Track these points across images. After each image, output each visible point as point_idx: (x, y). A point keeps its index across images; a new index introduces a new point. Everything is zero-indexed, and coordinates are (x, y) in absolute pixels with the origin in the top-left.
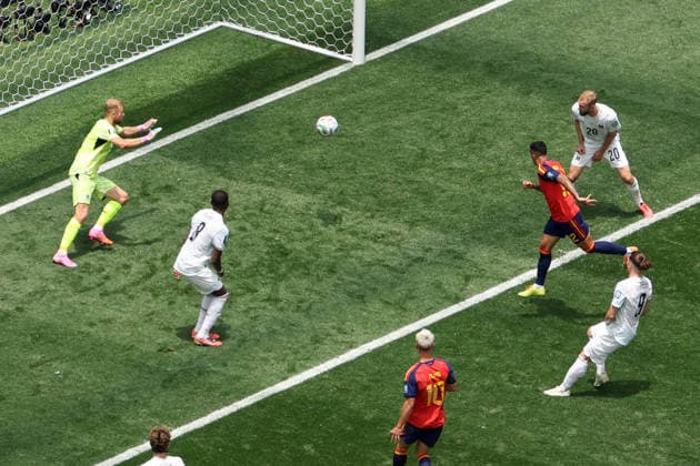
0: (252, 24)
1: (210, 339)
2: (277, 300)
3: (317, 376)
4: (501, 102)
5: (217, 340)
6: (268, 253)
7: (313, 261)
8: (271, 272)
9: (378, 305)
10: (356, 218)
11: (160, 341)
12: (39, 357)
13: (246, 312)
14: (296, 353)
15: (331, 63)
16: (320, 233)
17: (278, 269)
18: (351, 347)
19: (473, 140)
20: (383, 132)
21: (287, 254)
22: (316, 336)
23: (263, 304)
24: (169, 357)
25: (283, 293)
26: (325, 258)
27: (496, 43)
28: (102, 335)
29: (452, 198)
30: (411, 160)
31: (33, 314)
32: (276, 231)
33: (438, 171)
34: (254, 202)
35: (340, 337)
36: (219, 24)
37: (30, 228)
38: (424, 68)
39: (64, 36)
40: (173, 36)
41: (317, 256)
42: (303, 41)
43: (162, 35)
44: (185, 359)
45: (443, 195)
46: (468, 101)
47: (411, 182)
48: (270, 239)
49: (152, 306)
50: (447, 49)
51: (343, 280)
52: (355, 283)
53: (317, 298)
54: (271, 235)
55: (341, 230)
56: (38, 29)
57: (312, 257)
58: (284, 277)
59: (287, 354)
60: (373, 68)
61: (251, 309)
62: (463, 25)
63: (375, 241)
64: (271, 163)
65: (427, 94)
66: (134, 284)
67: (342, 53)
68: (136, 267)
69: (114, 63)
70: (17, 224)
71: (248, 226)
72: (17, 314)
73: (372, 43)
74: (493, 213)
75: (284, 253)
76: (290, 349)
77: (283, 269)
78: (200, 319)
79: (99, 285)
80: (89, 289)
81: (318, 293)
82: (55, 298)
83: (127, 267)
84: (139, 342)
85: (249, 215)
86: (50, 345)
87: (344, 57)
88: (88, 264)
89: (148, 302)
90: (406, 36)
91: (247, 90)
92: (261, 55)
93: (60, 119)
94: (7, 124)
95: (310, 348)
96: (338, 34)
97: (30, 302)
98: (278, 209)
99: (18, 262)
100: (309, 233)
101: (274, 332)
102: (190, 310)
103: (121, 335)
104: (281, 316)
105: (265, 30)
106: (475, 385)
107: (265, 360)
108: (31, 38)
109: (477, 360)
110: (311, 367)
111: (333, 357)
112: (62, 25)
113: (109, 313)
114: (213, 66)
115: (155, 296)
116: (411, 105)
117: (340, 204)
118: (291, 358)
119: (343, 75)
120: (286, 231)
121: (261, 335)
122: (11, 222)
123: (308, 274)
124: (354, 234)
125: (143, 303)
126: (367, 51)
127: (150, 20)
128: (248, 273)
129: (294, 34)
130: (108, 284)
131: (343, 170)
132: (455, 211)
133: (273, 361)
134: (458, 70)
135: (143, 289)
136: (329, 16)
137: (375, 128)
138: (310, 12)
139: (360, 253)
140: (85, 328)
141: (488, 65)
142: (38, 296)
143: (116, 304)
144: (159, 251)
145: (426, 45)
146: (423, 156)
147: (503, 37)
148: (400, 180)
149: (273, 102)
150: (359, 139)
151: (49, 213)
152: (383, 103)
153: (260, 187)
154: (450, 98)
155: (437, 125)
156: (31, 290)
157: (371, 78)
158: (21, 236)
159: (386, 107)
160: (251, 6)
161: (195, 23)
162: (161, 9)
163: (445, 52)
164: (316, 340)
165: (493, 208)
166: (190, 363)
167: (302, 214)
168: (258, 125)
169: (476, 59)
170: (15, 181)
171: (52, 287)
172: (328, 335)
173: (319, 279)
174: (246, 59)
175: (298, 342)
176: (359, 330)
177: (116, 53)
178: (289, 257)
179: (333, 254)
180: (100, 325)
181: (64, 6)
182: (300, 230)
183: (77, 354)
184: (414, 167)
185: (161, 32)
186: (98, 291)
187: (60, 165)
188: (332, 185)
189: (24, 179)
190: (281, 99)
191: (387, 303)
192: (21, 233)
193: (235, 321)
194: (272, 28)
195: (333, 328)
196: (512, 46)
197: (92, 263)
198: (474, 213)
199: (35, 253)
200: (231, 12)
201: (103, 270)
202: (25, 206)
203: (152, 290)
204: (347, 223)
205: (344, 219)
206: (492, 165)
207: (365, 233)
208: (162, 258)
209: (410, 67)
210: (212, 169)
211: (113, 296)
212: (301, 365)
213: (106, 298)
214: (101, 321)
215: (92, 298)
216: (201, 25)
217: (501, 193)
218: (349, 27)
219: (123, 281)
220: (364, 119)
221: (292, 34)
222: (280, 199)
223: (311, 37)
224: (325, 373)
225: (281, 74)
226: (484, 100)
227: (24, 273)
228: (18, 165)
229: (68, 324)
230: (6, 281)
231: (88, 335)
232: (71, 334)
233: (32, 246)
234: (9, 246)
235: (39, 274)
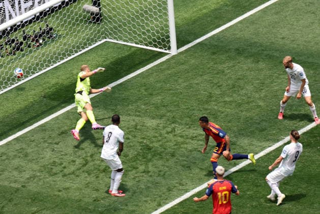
0: (121, 39)
1: (119, 193)
2: (149, 172)
3: (172, 207)
4: (245, 67)
5: (122, 193)
6: (141, 149)
7: (163, 152)
8: (144, 158)
9: (197, 171)
10: (182, 129)
11: (94, 196)
12: (36, 209)
13: (134, 178)
14: (160, 196)
15: (161, 55)
16: (165, 138)
17: (147, 157)
18: (187, 192)
19: (234, 86)
20: (190, 86)
21: (151, 149)
22: (169, 187)
23: (141, 174)
24: (99, 204)
25: (151, 168)
26: (169, 150)
27: (239, 39)
28: (65, 195)
29: (227, 115)
30: (205, 99)
31: (30, 188)
32: (143, 138)
33: (219, 103)
34: (132, 125)
35: (181, 187)
36: (105, 40)
37: (24, 146)
38: (206, 54)
39: (31, 52)
40: (83, 48)
41: (165, 149)
42: (147, 45)
43: (78, 47)
44: (107, 204)
45: (222, 114)
46: (229, 68)
47: (206, 109)
48: (142, 142)
49: (88, 179)
50: (216, 44)
51: (179, 159)
52: (185, 160)
53: (167, 169)
54: (142, 140)
55: (175, 135)
56: (18, 49)
57: (163, 150)
58: (150, 160)
59: (156, 198)
60: (182, 56)
61: (136, 177)
62: (223, 31)
63: (193, 140)
64: (138, 106)
65: (209, 66)
66: (78, 169)
67: (166, 50)
68: (78, 161)
69: (56, 63)
70: (17, 145)
71: (130, 137)
72: (23, 189)
73: (180, 44)
74: (248, 121)
75: (149, 149)
76: (157, 195)
77: (149, 156)
78: (111, 184)
79: (61, 171)
80: (56, 174)
81: (167, 167)
82: (40, 179)
83: (74, 161)
84: (84, 197)
85: (130, 131)
86: (41, 202)
87: (167, 52)
88: (54, 162)
89: (86, 177)
90: (196, 39)
91: (122, 71)
92: (127, 54)
93: (33, 92)
94: (7, 97)
95: (167, 194)
96: (163, 40)
97: (28, 182)
98: (144, 127)
99: (20, 163)
100: (160, 138)
101: (149, 187)
102: (107, 180)
103: (75, 195)
104: (151, 179)
105: (127, 41)
106: (248, 205)
107: (146, 201)
108: (14, 54)
109: (248, 193)
110: (168, 203)
111: (178, 197)
112: (29, 47)
113: (67, 185)
114: (104, 61)
115: (89, 174)
116: (202, 72)
117: (173, 123)
118: (158, 199)
119: (168, 60)
120: (149, 138)
121: (143, 189)
122: (15, 144)
123: (162, 158)
124: (182, 136)
125: (84, 178)
126: (178, 48)
127: (71, 40)
128: (133, 160)
129: (142, 42)
130: (65, 170)
131: (173, 107)
132: (229, 122)
133: (149, 202)
134: (222, 54)
135: (83, 172)
136: (158, 32)
137: (186, 84)
138: (148, 31)
139: (185, 146)
140: (57, 193)
141: (237, 49)
142: (32, 179)
143: (70, 180)
144: (89, 152)
145: (207, 42)
146: (210, 96)
147: (242, 36)
148: (201, 109)
149: (135, 76)
150: (179, 91)
151: (33, 138)
152: (188, 72)
153: (134, 117)
154: (220, 67)
155: (215, 81)
156: (28, 176)
157: (181, 61)
158: (20, 151)
159: (190, 74)
160: (119, 30)
161: (93, 41)
162: (76, 35)
163: (216, 45)
164: (169, 190)
165: (247, 119)
166: (110, 205)
167: (156, 129)
168: (130, 88)
169: (231, 47)
170: (15, 124)
171: (38, 174)
172: (175, 187)
173: (168, 160)
174: (120, 56)
175: (160, 191)
176: (189, 183)
177: (57, 58)
178: (152, 150)
179: (173, 147)
180: (63, 191)
181: (29, 37)
182: (155, 137)
183: (54, 206)
184: (207, 102)
185: (77, 46)
186: (61, 175)
188: (169, 114)
189: (19, 123)
190: (139, 74)
191: (201, 169)
193: (130, 184)
194: (131, 40)
195: (177, 183)
196: (248, 39)
197: (57, 161)
198: (238, 122)
199: (29, 158)
200: (110, 34)
201: (62, 164)
202: (21, 136)
203: (87, 172)
204: (178, 132)
205: (176, 130)
206: (244, 98)
207: (187, 136)
208: (90, 156)
209: (200, 54)
210: (110, 110)
211: (68, 176)
212: (163, 202)
213: (65, 177)
214: (64, 189)
215: (59, 178)
216: (96, 41)
217: (250, 111)
218: (168, 37)
219: (72, 168)
220: (180, 81)
221: (141, 42)
222: (144, 123)
223: (150, 43)
224: (175, 205)
225: (137, 62)
226: (237, 67)
227: (24, 169)
228: (15, 116)
229: (48, 192)
230: (15, 173)
231: (59, 196)
232: (50, 196)
233: (26, 155)
234: (15, 156)
235: (31, 168)
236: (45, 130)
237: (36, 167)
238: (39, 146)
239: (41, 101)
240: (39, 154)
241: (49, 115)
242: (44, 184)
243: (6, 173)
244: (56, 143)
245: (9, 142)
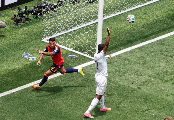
12: (146, 108)
31: (145, 90)
37: (145, 55)
72: (138, 90)
79: (171, 80)
80: (167, 81)
82: (153, 84)
86: (151, 103)
93: (159, 12)
97: (143, 85)
99: (139, 68)
140: (165, 97)
142: (147, 83)
151: (152, 50)
156: (144, 80)
158: (140, 58)
171: (153, 80)
186: (170, 82)
187: (158, 30)
192: (141, 57)
197: (169, 71)
199: (147, 65)
202: (143, 46)
227: (141, 73)
228: (141, 30)
229: (158, 95)
230: (134, 76)
231: (166, 100)
232: (160, 99)
233: (145, 63)
234: (136, 62)
235: (147, 74)
236: (163, 44)
237: (151, 73)
238: (157, 56)
239: (164, 20)
240: (156, 63)
241: (169, 32)
242: (156, 89)
243: (127, 75)
244: (170, 56)
245: (132, 50)
